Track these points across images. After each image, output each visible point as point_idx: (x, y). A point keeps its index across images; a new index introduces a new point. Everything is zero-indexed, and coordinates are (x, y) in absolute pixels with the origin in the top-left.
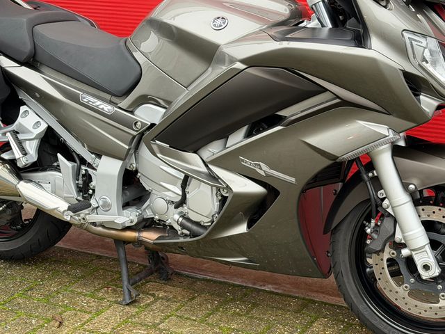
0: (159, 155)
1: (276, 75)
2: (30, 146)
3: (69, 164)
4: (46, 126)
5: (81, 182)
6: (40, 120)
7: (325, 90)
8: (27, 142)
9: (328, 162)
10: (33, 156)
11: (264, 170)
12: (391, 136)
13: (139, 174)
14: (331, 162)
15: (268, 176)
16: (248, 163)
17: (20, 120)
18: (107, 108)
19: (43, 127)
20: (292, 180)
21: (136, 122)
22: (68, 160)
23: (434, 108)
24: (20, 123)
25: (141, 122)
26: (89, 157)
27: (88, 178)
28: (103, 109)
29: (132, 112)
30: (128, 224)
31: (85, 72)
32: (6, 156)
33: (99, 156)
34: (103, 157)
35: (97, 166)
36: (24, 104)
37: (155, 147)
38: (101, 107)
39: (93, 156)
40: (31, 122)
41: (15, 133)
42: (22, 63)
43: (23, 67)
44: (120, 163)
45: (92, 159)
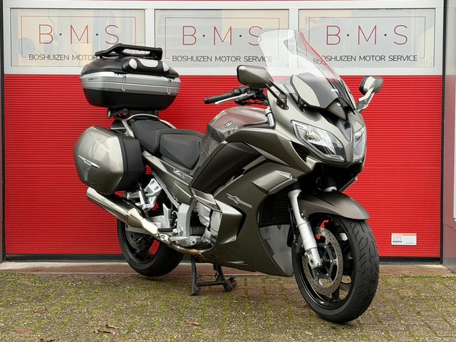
0: (195, 195)
1: (238, 146)
2: (151, 199)
3: (167, 209)
5: (172, 219)
6: (159, 186)
7: (261, 155)
8: (150, 197)
9: (265, 195)
10: (151, 204)
11: (238, 200)
12: (291, 179)
13: (198, 214)
14: (266, 195)
15: (240, 204)
16: (230, 197)
17: (149, 185)
19: (160, 189)
20: (250, 206)
22: (168, 207)
23: (313, 165)
24: (148, 187)
26: (176, 204)
27: (175, 217)
30: (192, 244)
31: (178, 157)
32: (137, 204)
33: (180, 204)
34: (182, 204)
35: (179, 209)
36: (153, 177)
37: (193, 191)
40: (154, 187)
41: (144, 193)
42: (153, 154)
43: (153, 156)
44: (188, 206)
45: (178, 205)
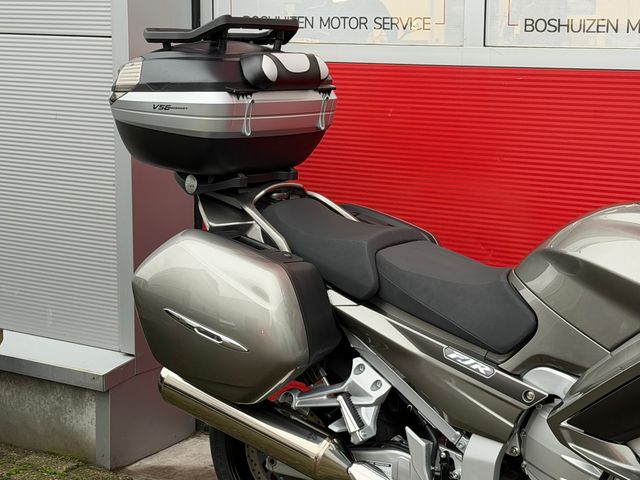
0: (571, 445)
2: (366, 414)
3: (422, 443)
4: (390, 386)
5: (438, 467)
6: (380, 378)
8: (363, 409)
10: (371, 427)
13: (524, 463)
17: (353, 377)
18: (483, 369)
19: (385, 388)
21: (527, 392)
22: (420, 436)
24: (353, 382)
25: (535, 391)
26: (451, 434)
27: (449, 464)
28: (477, 370)
29: (519, 377)
32: (334, 427)
33: (468, 436)
34: (473, 436)
35: (464, 448)
36: (358, 355)
37: (565, 434)
38: (474, 367)
39: (458, 433)
40: (369, 381)
41: (347, 396)
42: (359, 301)
43: (361, 307)
44: (499, 446)
45: (456, 436)
